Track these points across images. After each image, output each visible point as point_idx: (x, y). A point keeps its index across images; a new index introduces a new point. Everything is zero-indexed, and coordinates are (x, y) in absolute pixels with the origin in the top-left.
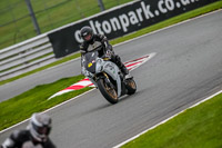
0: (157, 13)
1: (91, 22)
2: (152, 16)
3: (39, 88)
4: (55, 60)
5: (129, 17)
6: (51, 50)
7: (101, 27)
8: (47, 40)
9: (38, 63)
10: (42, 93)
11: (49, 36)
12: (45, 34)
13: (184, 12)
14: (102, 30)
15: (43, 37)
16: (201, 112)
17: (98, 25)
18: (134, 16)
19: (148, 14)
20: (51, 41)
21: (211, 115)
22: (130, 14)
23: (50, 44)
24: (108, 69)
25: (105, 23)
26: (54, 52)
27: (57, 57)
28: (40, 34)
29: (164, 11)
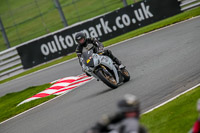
0: (115, 28)
1: (55, 37)
2: (110, 31)
3: (9, 95)
4: (23, 71)
5: (89, 32)
6: (20, 62)
7: (65, 42)
8: (16, 52)
9: (8, 74)
10: (12, 101)
11: (17, 49)
12: (14, 48)
13: (139, 27)
14: (65, 43)
15: (12, 50)
16: (155, 117)
17: (61, 39)
18: (94, 31)
19: (107, 29)
20: (19, 54)
21: (164, 120)
22: (90, 29)
23: (18, 57)
24: (104, 61)
25: (68, 37)
26: (22, 63)
27: (25, 68)
28: (10, 47)
29: (121, 26)
